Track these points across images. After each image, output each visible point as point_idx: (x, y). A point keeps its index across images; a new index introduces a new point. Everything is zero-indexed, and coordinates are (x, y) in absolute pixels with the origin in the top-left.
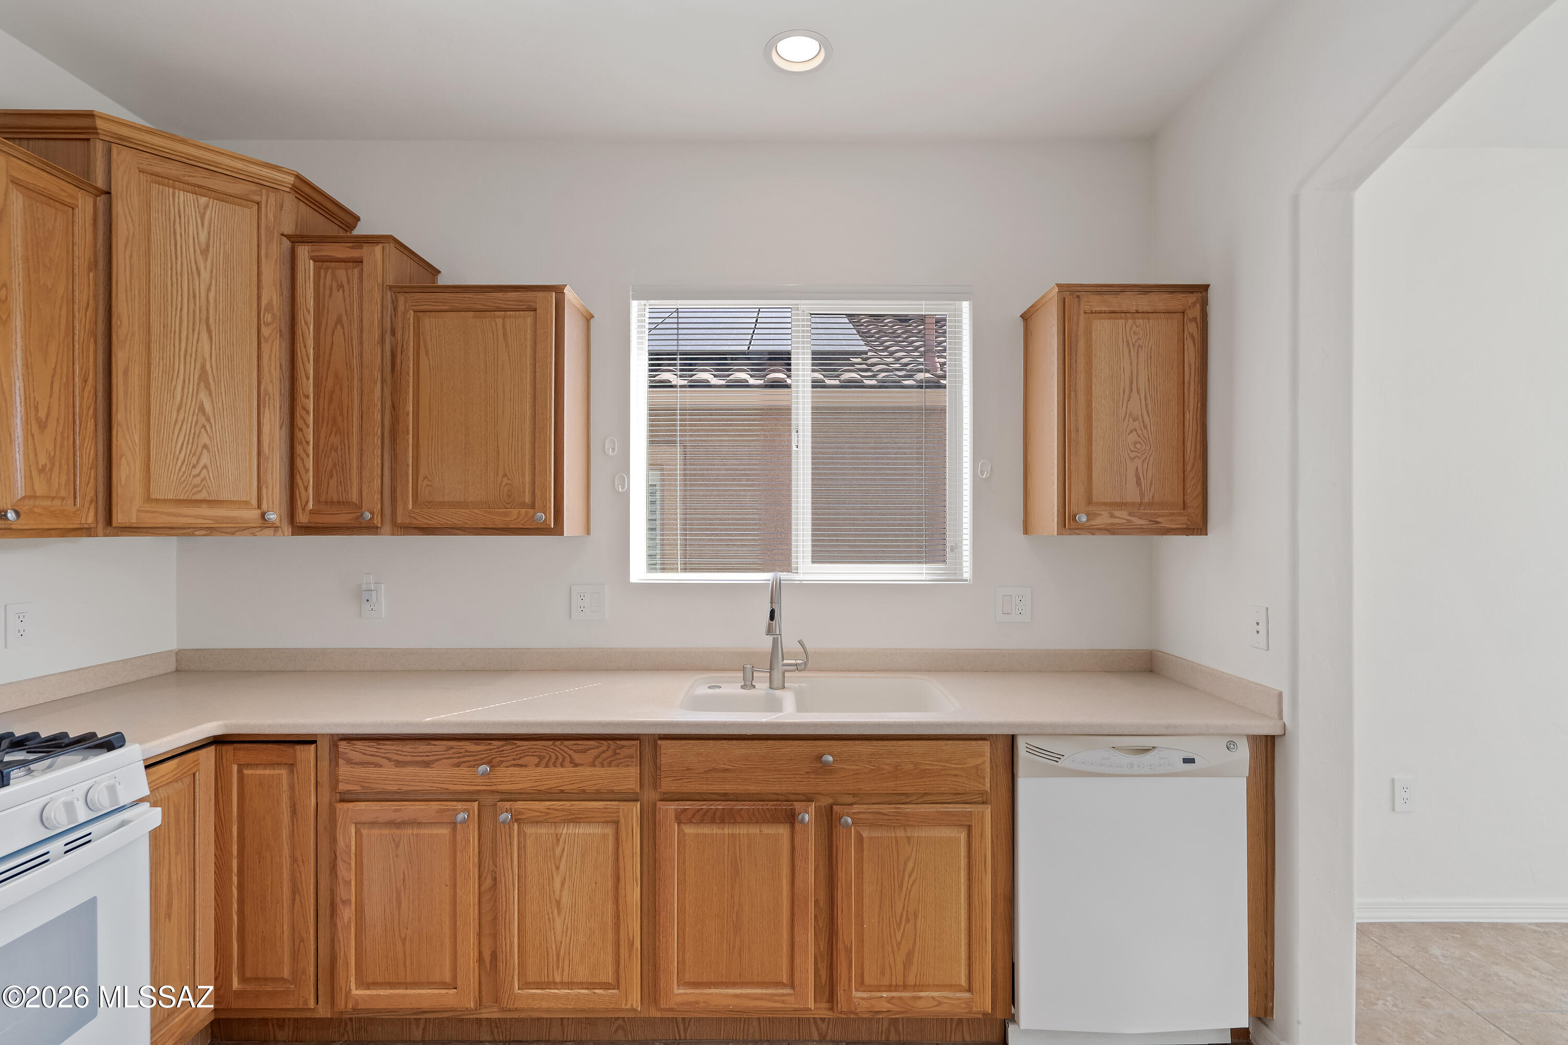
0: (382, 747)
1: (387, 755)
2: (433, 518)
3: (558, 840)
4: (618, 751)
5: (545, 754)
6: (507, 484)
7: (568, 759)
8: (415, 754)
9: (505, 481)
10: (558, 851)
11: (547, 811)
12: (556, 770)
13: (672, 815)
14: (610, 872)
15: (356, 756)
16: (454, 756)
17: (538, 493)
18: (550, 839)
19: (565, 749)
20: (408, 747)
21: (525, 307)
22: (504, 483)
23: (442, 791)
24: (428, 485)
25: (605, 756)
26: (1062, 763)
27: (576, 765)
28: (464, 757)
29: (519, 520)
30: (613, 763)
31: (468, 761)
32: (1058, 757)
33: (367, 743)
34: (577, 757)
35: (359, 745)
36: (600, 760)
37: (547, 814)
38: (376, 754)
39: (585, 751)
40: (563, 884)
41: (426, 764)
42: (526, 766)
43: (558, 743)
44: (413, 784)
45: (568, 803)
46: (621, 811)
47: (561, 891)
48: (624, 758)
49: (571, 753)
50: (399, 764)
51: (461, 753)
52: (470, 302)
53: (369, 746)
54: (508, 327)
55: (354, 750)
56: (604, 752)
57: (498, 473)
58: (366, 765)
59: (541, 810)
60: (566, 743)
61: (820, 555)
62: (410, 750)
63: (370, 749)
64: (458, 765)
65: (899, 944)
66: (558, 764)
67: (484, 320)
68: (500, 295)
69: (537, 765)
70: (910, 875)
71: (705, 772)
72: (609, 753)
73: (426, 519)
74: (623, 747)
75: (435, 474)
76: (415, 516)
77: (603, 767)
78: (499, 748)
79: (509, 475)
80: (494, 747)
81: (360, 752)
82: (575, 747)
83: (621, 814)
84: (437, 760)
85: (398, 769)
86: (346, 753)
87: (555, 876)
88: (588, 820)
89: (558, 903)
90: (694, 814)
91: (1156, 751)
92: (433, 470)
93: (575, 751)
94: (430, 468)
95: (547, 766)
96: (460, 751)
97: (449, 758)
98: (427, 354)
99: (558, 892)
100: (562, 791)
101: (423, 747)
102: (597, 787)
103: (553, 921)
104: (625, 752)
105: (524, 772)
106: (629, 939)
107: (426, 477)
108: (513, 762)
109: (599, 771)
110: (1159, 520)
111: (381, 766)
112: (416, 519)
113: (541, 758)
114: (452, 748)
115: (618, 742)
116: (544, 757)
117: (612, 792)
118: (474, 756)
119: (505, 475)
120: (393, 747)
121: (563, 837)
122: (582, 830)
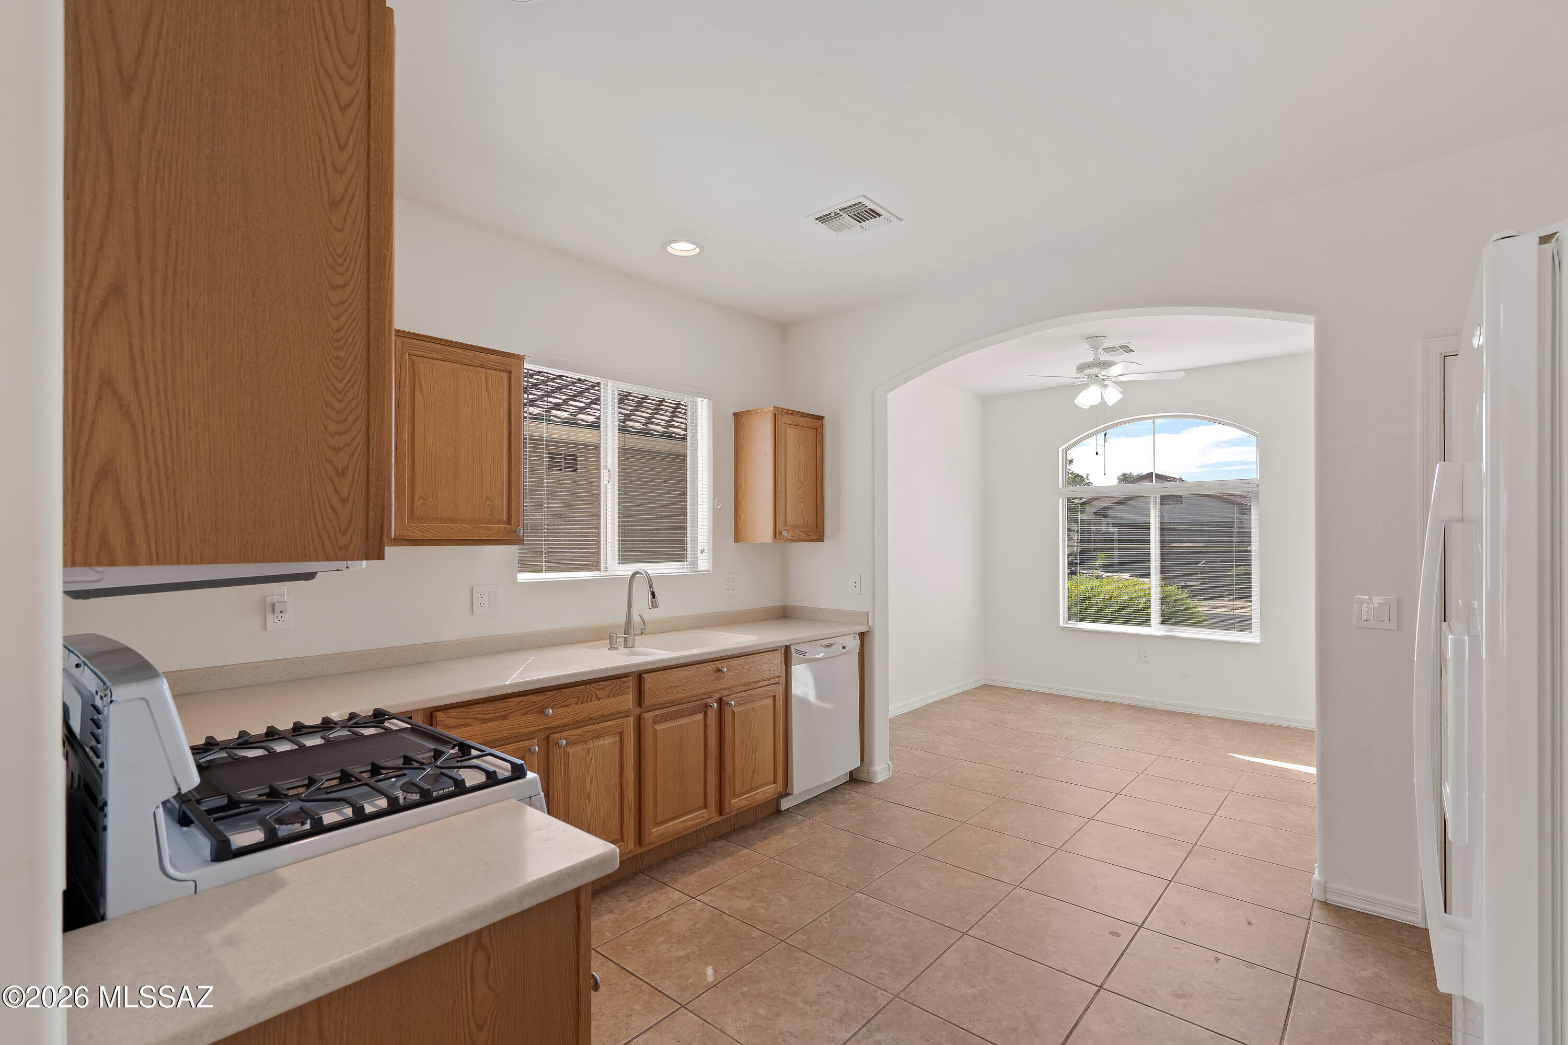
0: (471, 710)
1: (475, 716)
2: (429, 532)
3: (589, 752)
4: (622, 685)
5: (580, 695)
6: (489, 505)
7: (594, 696)
8: (496, 711)
9: (488, 503)
10: (589, 760)
11: (583, 733)
12: (588, 704)
13: (651, 720)
14: (618, 766)
15: (451, 722)
16: (523, 707)
17: (513, 512)
18: (584, 753)
19: (593, 689)
20: (490, 707)
21: (502, 368)
22: (487, 504)
23: (515, 736)
24: (424, 504)
25: (615, 689)
26: (807, 656)
27: (599, 699)
28: (529, 707)
29: (500, 533)
30: (619, 694)
31: (533, 709)
32: (804, 653)
33: (459, 710)
34: (600, 694)
35: (453, 712)
36: (612, 693)
37: (583, 735)
38: (467, 716)
39: (604, 688)
40: (591, 782)
41: (504, 717)
42: (569, 705)
43: (588, 686)
44: (495, 734)
45: (595, 726)
46: (624, 723)
47: (590, 786)
48: (626, 689)
49: (595, 690)
50: (484, 721)
51: (528, 704)
52: (460, 356)
53: (461, 712)
54: (489, 381)
55: (449, 717)
56: (614, 687)
57: (482, 496)
58: (459, 727)
59: (579, 734)
60: (593, 685)
61: (624, 558)
62: (492, 709)
63: (462, 714)
64: (526, 714)
65: (749, 767)
66: (589, 701)
67: (470, 372)
68: (483, 355)
69: (576, 704)
70: (753, 728)
71: (667, 689)
72: (618, 687)
73: (422, 532)
74: (625, 682)
75: (429, 495)
76: (412, 529)
77: (614, 697)
78: (552, 696)
79: (491, 498)
80: (549, 696)
81: (454, 718)
82: (598, 687)
83: (625, 726)
84: (512, 713)
85: (484, 725)
86: (444, 721)
87: (587, 777)
88: (606, 734)
89: (589, 795)
90: (662, 716)
91: (834, 645)
92: (428, 491)
93: (598, 690)
94: (425, 489)
95: (582, 703)
96: (528, 703)
97: (520, 710)
98: (422, 392)
99: (588, 788)
100: (591, 719)
101: (501, 705)
102: (611, 711)
103: (586, 808)
104: (626, 685)
105: (568, 710)
106: (629, 805)
107: (421, 497)
108: (560, 705)
109: (612, 700)
110: (809, 534)
111: (470, 726)
112: (414, 532)
113: (578, 698)
114: (522, 701)
115: (621, 679)
116: (580, 697)
117: (619, 713)
118: (536, 705)
119: (487, 498)
120: (480, 709)
121: (592, 748)
122: (601, 742)
